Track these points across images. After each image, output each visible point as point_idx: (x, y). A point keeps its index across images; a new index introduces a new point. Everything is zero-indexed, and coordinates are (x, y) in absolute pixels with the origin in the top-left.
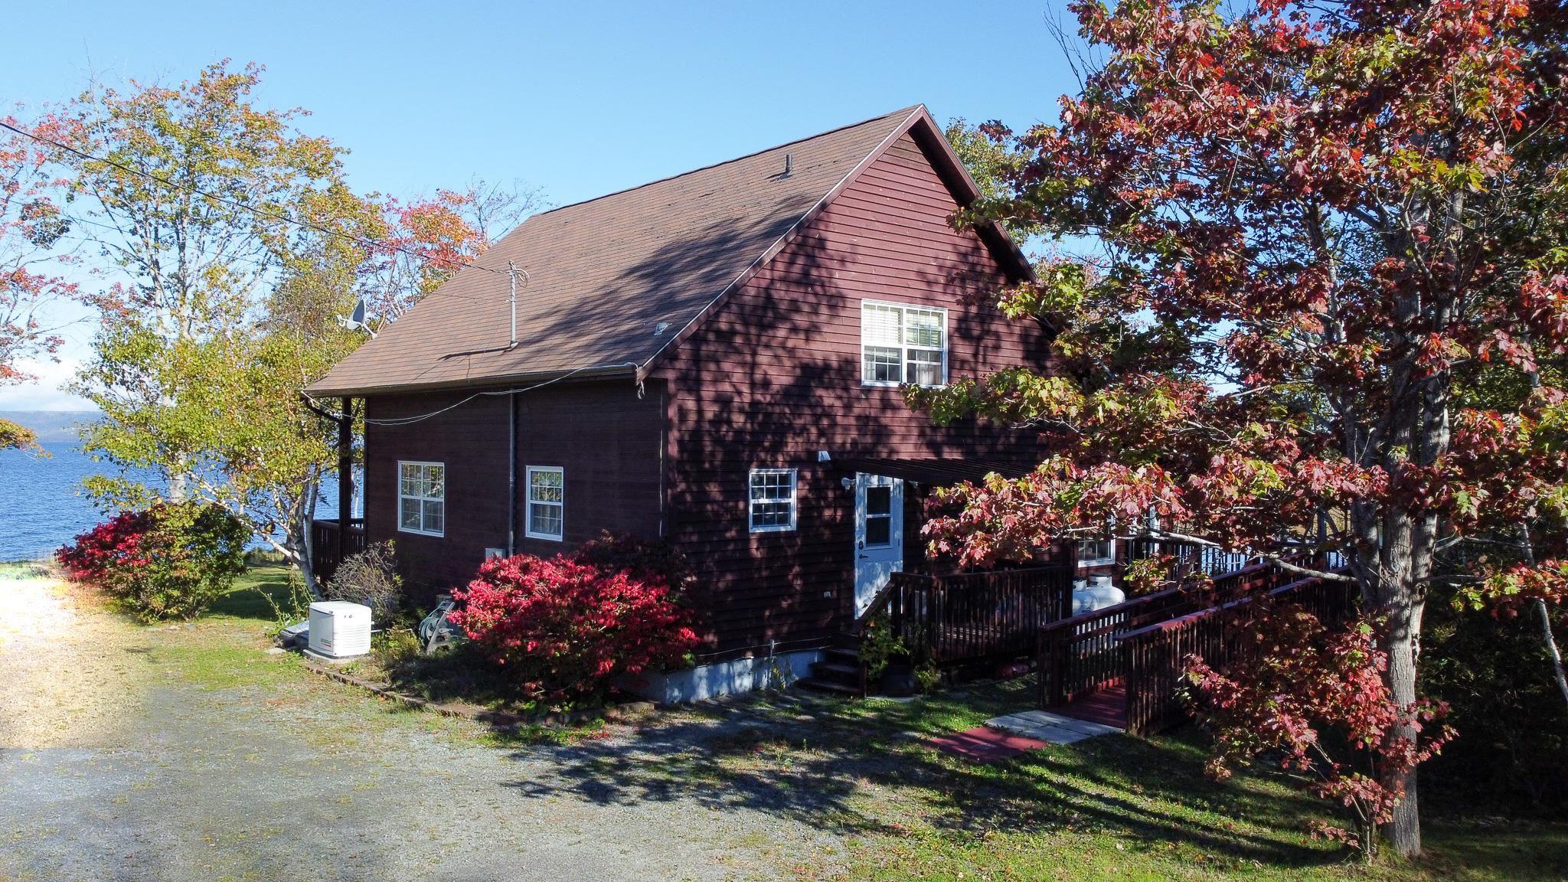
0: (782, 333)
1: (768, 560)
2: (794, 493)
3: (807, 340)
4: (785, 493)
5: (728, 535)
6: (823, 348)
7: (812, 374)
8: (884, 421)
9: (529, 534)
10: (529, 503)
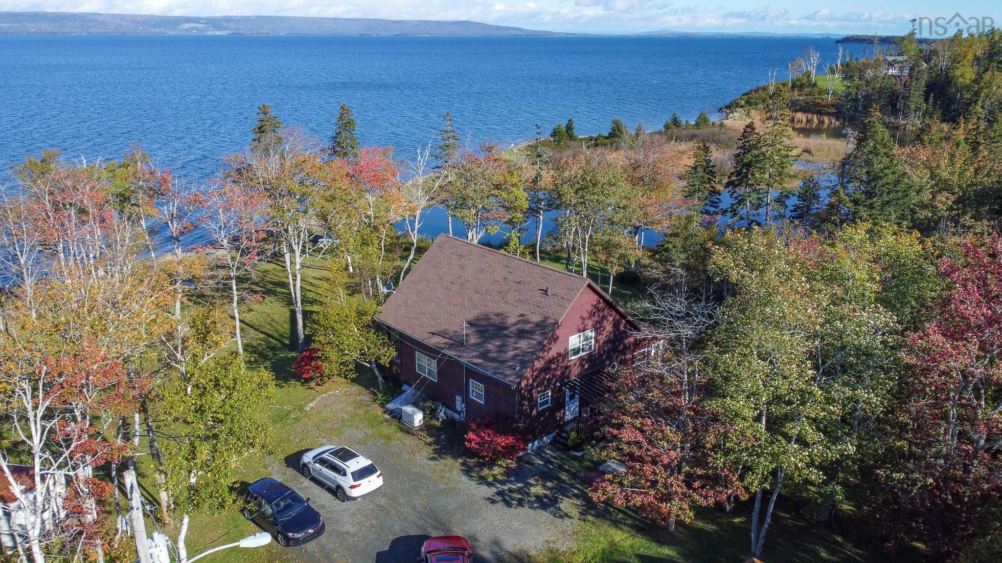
2: (550, 396)
4: (547, 397)
6: (560, 349)
9: (471, 397)
10: (471, 388)
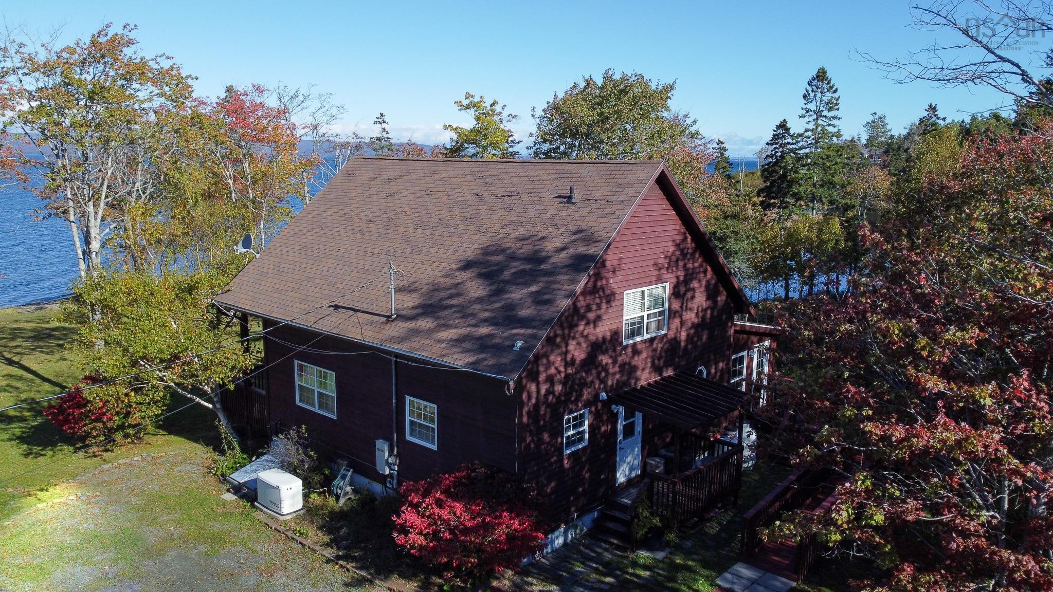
0: (581, 328)
1: (572, 468)
2: (587, 423)
3: (595, 327)
4: (581, 424)
5: (552, 460)
6: (602, 330)
7: (597, 347)
8: (633, 363)
9: (409, 438)
10: (408, 418)
